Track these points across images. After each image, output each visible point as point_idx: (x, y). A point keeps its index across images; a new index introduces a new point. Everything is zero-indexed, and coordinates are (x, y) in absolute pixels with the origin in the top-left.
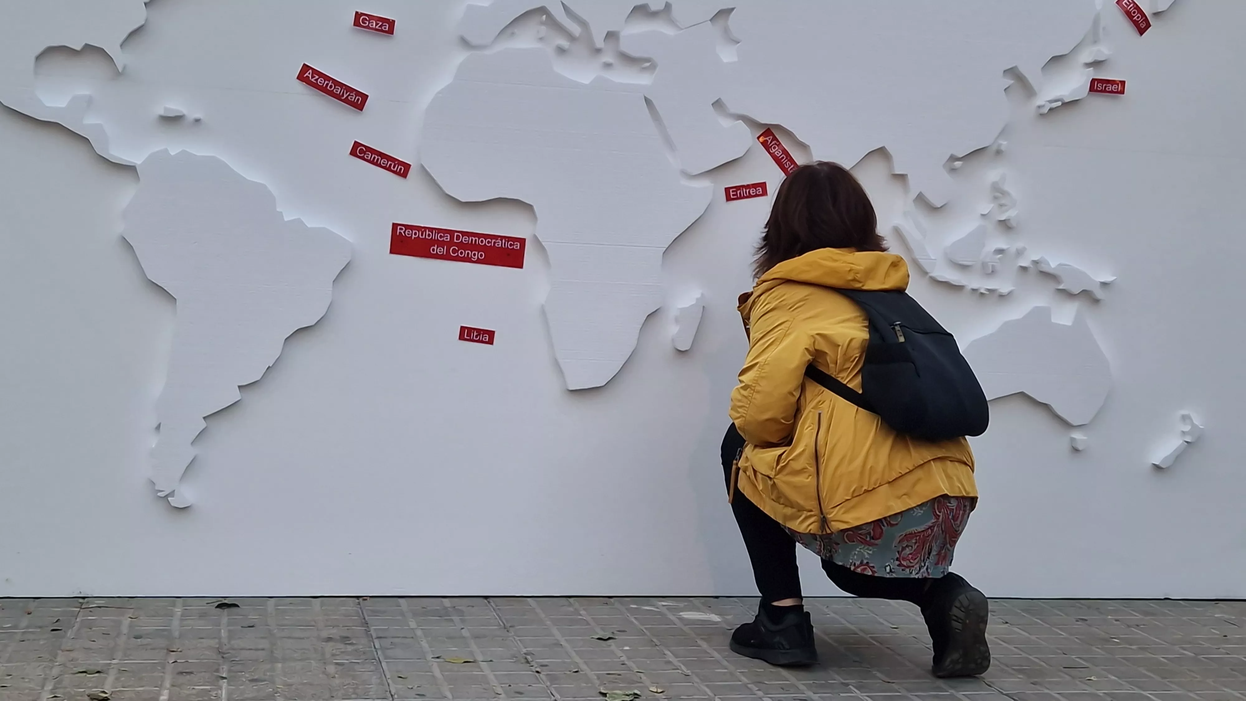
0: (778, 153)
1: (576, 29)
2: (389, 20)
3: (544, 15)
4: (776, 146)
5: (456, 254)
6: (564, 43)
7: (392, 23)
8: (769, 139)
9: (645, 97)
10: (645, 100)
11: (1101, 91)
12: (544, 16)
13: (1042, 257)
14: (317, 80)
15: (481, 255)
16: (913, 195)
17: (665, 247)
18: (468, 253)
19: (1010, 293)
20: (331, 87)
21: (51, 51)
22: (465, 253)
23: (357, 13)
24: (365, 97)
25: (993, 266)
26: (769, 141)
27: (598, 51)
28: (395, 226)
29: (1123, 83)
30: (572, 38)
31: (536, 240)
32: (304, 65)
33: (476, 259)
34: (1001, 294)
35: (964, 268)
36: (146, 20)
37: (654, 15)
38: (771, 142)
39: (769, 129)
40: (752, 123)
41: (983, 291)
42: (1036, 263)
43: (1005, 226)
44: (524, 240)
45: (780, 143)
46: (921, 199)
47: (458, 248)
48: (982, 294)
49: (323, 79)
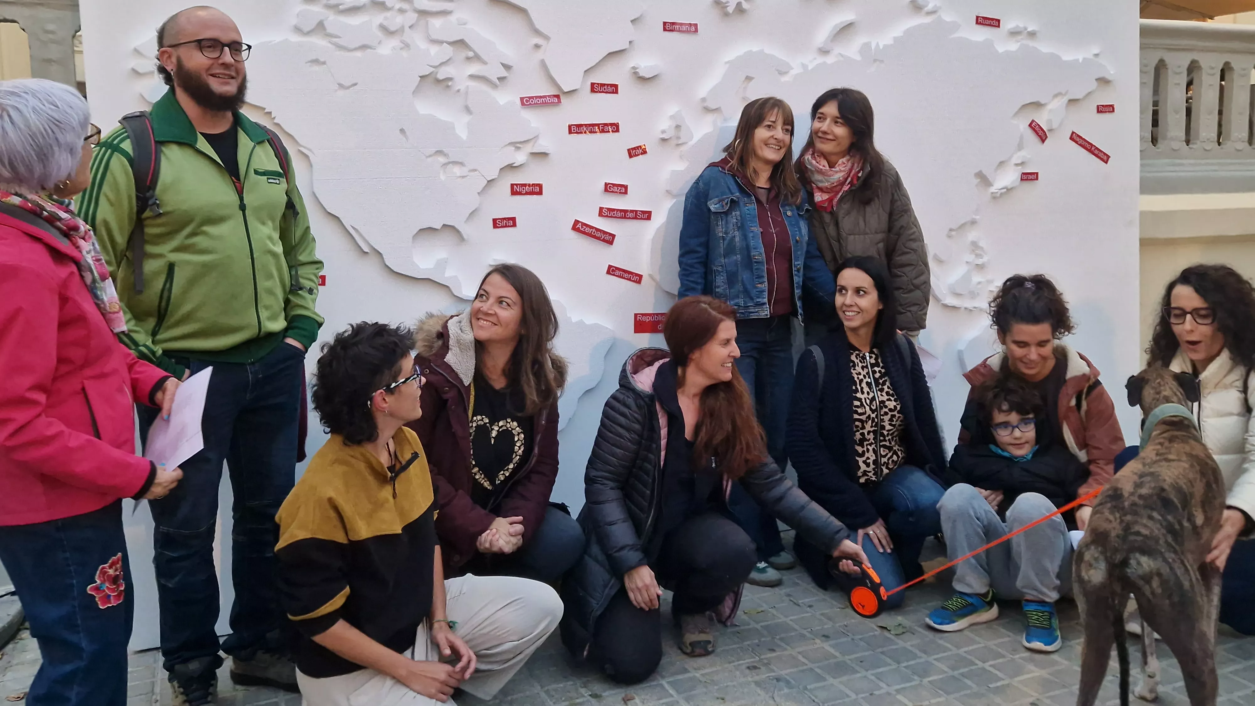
2: (625, 186)
11: (1026, 180)
14: (585, 229)
20: (594, 233)
21: (422, 231)
23: (606, 183)
24: (613, 236)
25: (977, 292)
28: (636, 315)
29: (1037, 173)
32: (576, 220)
35: (960, 296)
36: (479, 205)
41: (970, 309)
43: (981, 267)
49: (587, 228)
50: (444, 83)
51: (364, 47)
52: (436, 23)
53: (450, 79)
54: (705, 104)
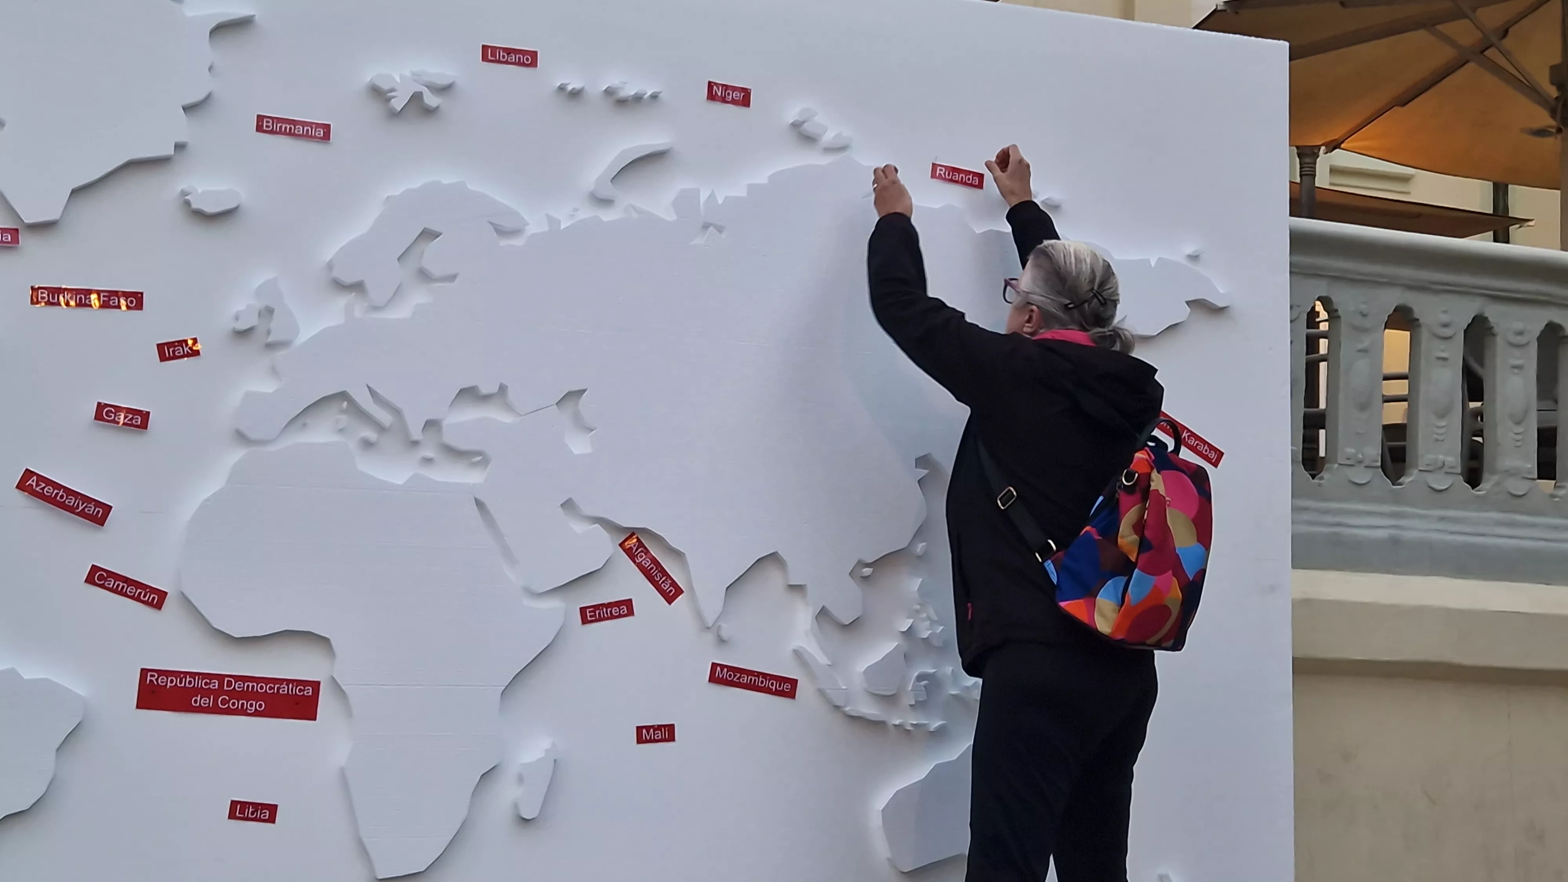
0: (647, 564)
1: (385, 417)
2: (141, 411)
3: (345, 401)
4: (643, 554)
5: (227, 706)
6: (370, 434)
7: (145, 416)
9: (476, 499)
10: (476, 502)
12: (345, 404)
14: (43, 489)
15: (260, 706)
16: (815, 608)
17: (504, 686)
18: (243, 704)
19: (941, 729)
20: (62, 497)
22: (239, 704)
23: (99, 404)
24: (107, 509)
25: (918, 696)
26: (635, 549)
27: (415, 443)
28: (144, 672)
30: (381, 428)
31: (335, 685)
32: (27, 470)
33: (253, 711)
34: (932, 731)
35: (886, 699)
37: (486, 398)
38: (636, 551)
39: (636, 533)
40: (611, 527)
41: (909, 728)
43: (929, 645)
44: (318, 683)
45: (648, 551)
46: (824, 615)
47: (228, 696)
48: (907, 731)
49: (51, 488)
54: (335, 274)
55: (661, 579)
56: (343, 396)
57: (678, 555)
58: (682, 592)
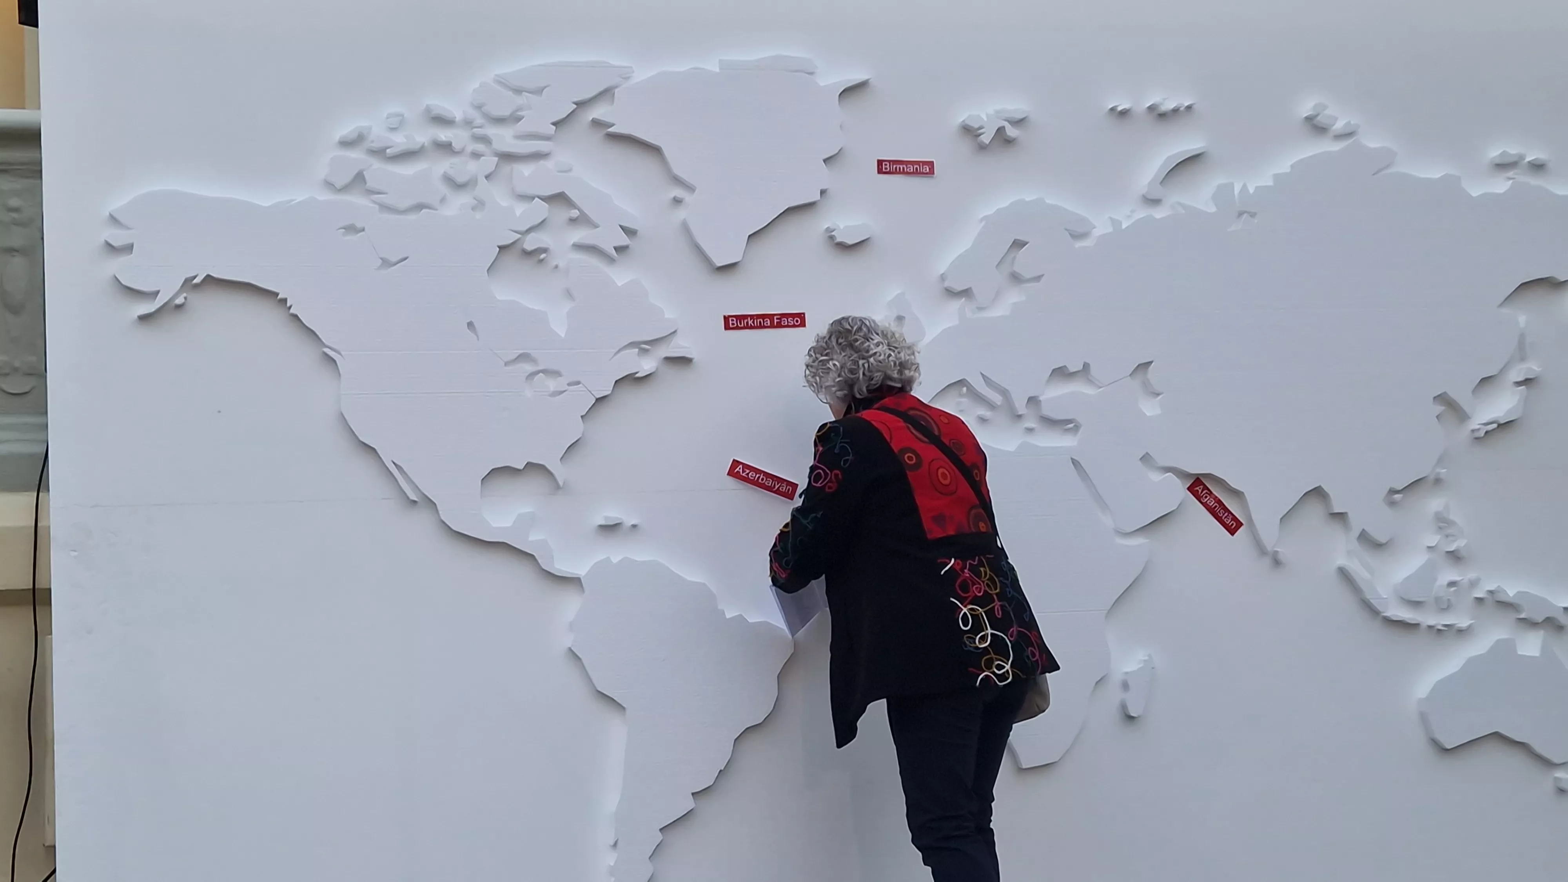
0: (1212, 503)
1: (995, 397)
3: (963, 387)
4: (1207, 495)
6: (984, 411)
8: (1200, 488)
9: (1071, 459)
10: (1073, 463)
12: (965, 389)
13: (1499, 586)
14: (745, 473)
16: (1356, 533)
17: (1107, 610)
19: (1470, 626)
20: (762, 479)
21: (495, 472)
24: (795, 486)
25: (1449, 600)
26: (1200, 491)
27: (1020, 416)
30: (992, 406)
32: (734, 460)
34: (1461, 629)
35: (1416, 604)
36: (583, 434)
37: (1073, 376)
38: (1201, 493)
39: (1198, 478)
40: (1181, 474)
41: (1440, 627)
42: (1491, 592)
43: (1455, 557)
45: (1211, 492)
46: (1364, 537)
48: (1439, 630)
49: (753, 473)
50: (536, 255)
51: (419, 207)
52: (526, 170)
53: (545, 250)
54: (947, 284)
55: (1224, 514)
56: (961, 383)
57: (1237, 494)
58: (1241, 524)
